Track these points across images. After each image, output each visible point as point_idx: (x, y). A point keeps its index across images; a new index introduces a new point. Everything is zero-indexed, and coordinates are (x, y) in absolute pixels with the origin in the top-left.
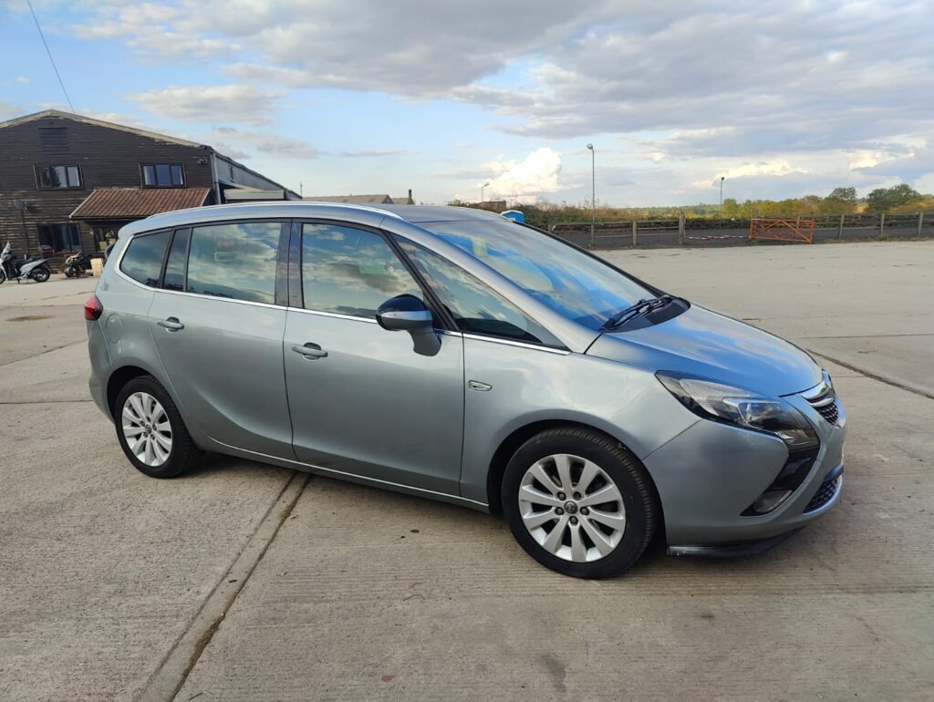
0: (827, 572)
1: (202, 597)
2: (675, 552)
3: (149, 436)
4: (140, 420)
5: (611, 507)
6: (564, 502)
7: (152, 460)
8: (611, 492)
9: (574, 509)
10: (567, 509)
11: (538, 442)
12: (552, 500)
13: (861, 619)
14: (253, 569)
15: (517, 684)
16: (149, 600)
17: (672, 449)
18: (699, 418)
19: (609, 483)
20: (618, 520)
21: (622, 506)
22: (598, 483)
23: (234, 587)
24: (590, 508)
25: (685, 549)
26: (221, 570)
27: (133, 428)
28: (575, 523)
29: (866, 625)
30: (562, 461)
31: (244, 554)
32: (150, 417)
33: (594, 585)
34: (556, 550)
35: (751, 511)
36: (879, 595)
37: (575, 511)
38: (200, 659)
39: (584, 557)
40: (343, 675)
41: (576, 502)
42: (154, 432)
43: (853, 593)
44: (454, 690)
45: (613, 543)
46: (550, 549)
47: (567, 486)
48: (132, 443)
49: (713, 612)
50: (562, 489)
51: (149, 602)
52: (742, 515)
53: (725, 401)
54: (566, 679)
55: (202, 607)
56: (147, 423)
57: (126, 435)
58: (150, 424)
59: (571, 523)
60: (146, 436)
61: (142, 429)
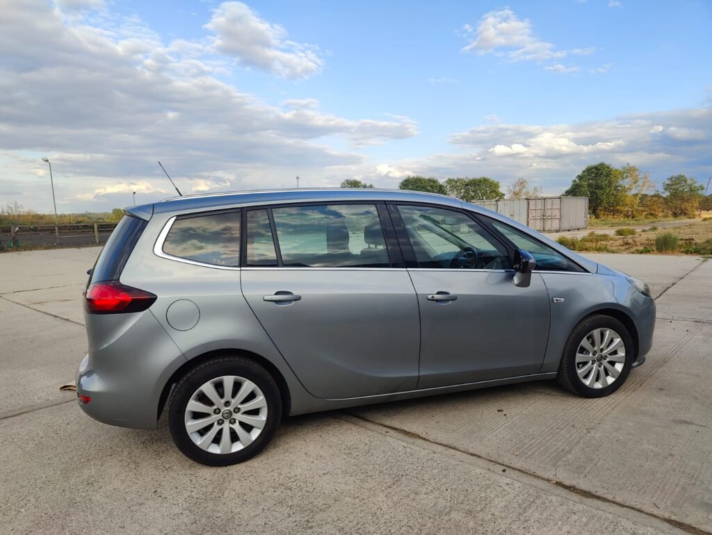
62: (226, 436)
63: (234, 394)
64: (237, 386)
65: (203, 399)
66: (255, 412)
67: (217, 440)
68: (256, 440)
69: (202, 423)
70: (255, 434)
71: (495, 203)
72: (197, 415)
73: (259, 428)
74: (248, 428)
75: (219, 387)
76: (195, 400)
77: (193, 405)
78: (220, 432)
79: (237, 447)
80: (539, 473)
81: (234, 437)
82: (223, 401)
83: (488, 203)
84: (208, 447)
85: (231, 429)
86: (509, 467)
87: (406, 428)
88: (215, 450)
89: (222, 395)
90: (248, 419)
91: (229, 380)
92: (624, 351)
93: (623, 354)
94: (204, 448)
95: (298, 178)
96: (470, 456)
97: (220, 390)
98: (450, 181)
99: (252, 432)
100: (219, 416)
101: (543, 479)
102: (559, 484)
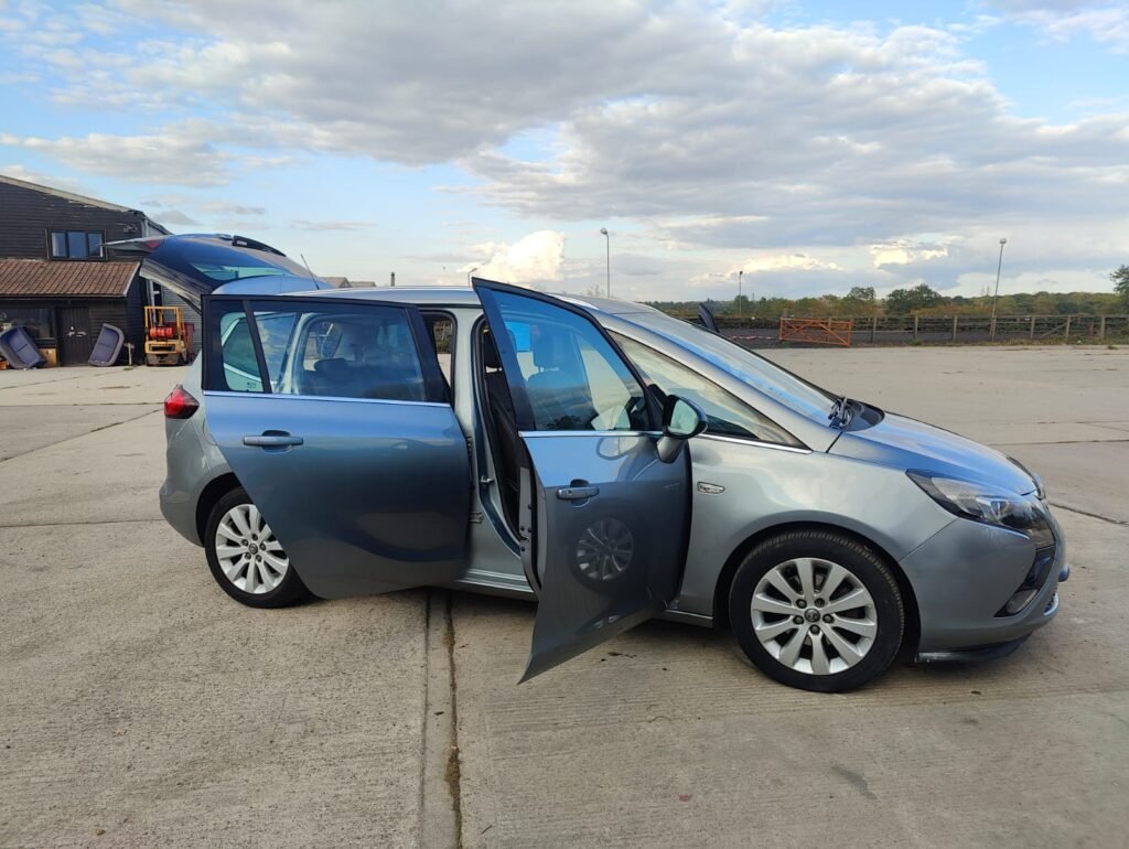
0: (1056, 674)
1: (418, 730)
2: (926, 659)
3: (253, 557)
4: (243, 538)
5: (860, 613)
6: (804, 610)
7: (255, 587)
8: (861, 596)
9: (816, 617)
10: (808, 619)
11: (778, 546)
12: (792, 608)
13: (1112, 715)
14: (454, 699)
15: (824, 796)
16: (355, 737)
17: (929, 549)
18: (956, 517)
19: (859, 587)
20: (868, 626)
21: (873, 613)
22: (846, 587)
23: (445, 720)
24: (834, 615)
25: (935, 655)
26: (418, 701)
27: (231, 548)
28: (816, 632)
29: (1121, 720)
30: (804, 565)
31: (430, 685)
32: (259, 535)
33: (839, 699)
34: (794, 664)
35: (1004, 612)
36: (1116, 693)
37: (817, 620)
38: (462, 793)
39: (827, 669)
40: (634, 798)
41: (819, 609)
42: (260, 552)
43: (1093, 693)
44: (764, 805)
45: (861, 651)
46: (787, 663)
47: (809, 593)
48: (227, 568)
49: (976, 717)
50: (803, 597)
51: (356, 740)
52: (996, 616)
53: (978, 500)
54: (869, 787)
55: (424, 741)
56: (251, 541)
57: (219, 556)
58: (257, 543)
59: (813, 632)
60: (250, 558)
61: (243, 549)
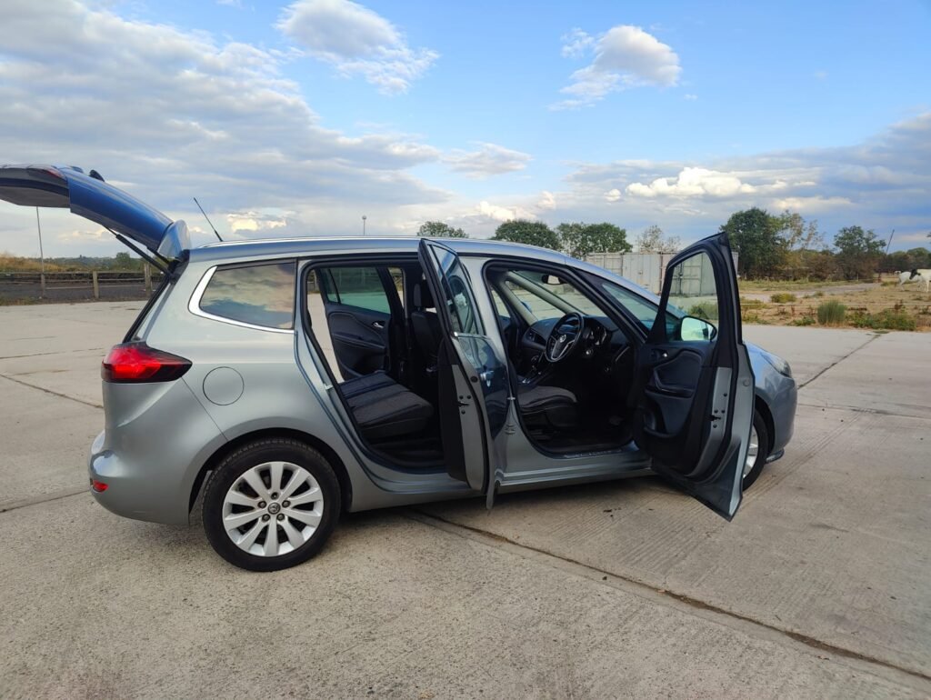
62: (272, 535)
63: (284, 484)
64: (287, 475)
65: (246, 489)
66: (309, 507)
67: (261, 540)
68: (309, 540)
69: (244, 518)
70: (308, 533)
71: (619, 257)
72: (237, 509)
73: (312, 526)
74: (299, 526)
75: (265, 475)
76: (236, 490)
77: (233, 496)
78: (265, 530)
79: (286, 549)
80: (646, 581)
81: (282, 537)
82: (270, 492)
83: (611, 257)
84: (250, 549)
85: (278, 526)
86: (612, 574)
87: (491, 530)
88: (259, 551)
89: (268, 486)
90: (300, 515)
91: (277, 468)
92: (757, 442)
93: (756, 446)
94: (245, 549)
95: (364, 218)
96: (565, 562)
97: (266, 479)
98: (563, 227)
99: (303, 531)
100: (265, 511)
101: (650, 587)
102: (668, 593)
